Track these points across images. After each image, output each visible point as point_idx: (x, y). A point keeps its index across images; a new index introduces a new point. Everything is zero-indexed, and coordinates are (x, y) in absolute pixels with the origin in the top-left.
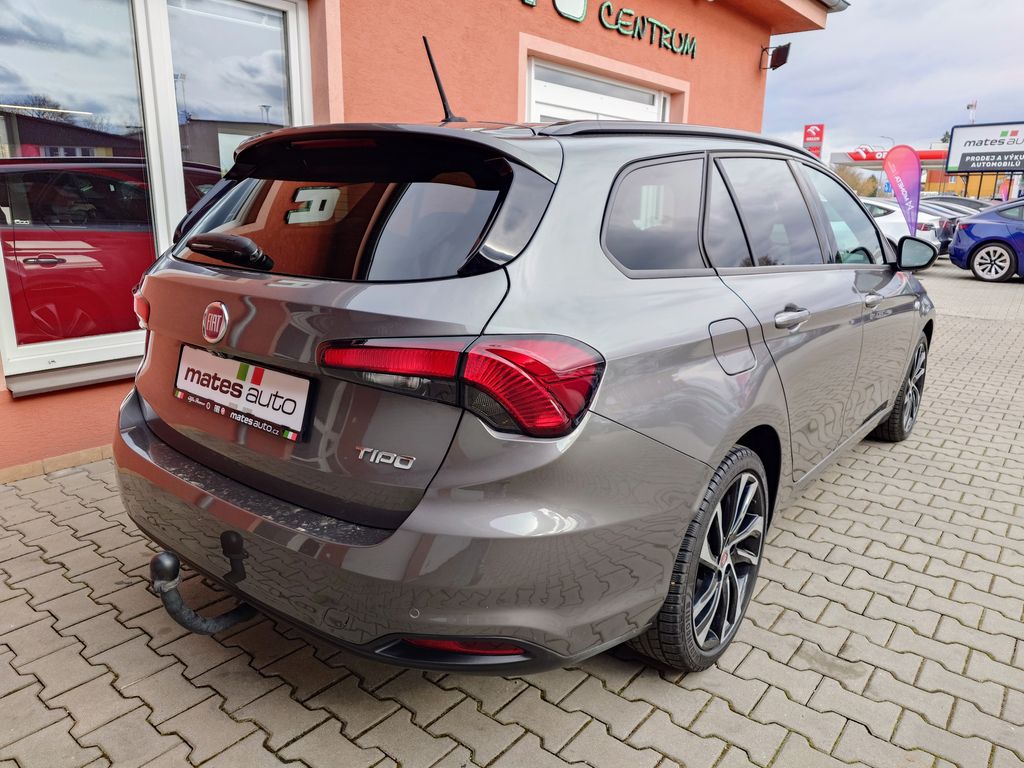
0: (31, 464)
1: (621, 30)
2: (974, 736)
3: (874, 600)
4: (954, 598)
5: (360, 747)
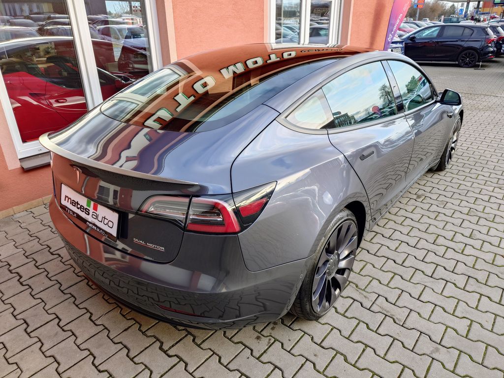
2: (478, 341)
3: (437, 268)
4: (476, 267)
5: (202, 349)
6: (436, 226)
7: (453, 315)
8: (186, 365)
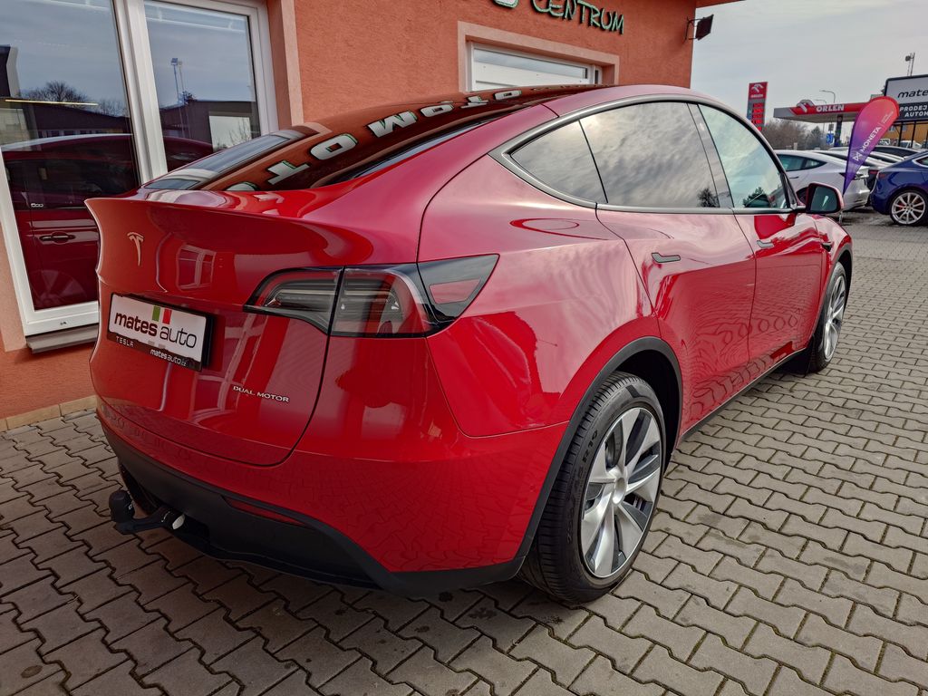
0: (50, 408)
1: (553, 13)
2: (792, 606)
3: (736, 502)
4: (804, 500)
5: (299, 619)
6: (744, 443)
7: (754, 568)
8: (267, 641)
